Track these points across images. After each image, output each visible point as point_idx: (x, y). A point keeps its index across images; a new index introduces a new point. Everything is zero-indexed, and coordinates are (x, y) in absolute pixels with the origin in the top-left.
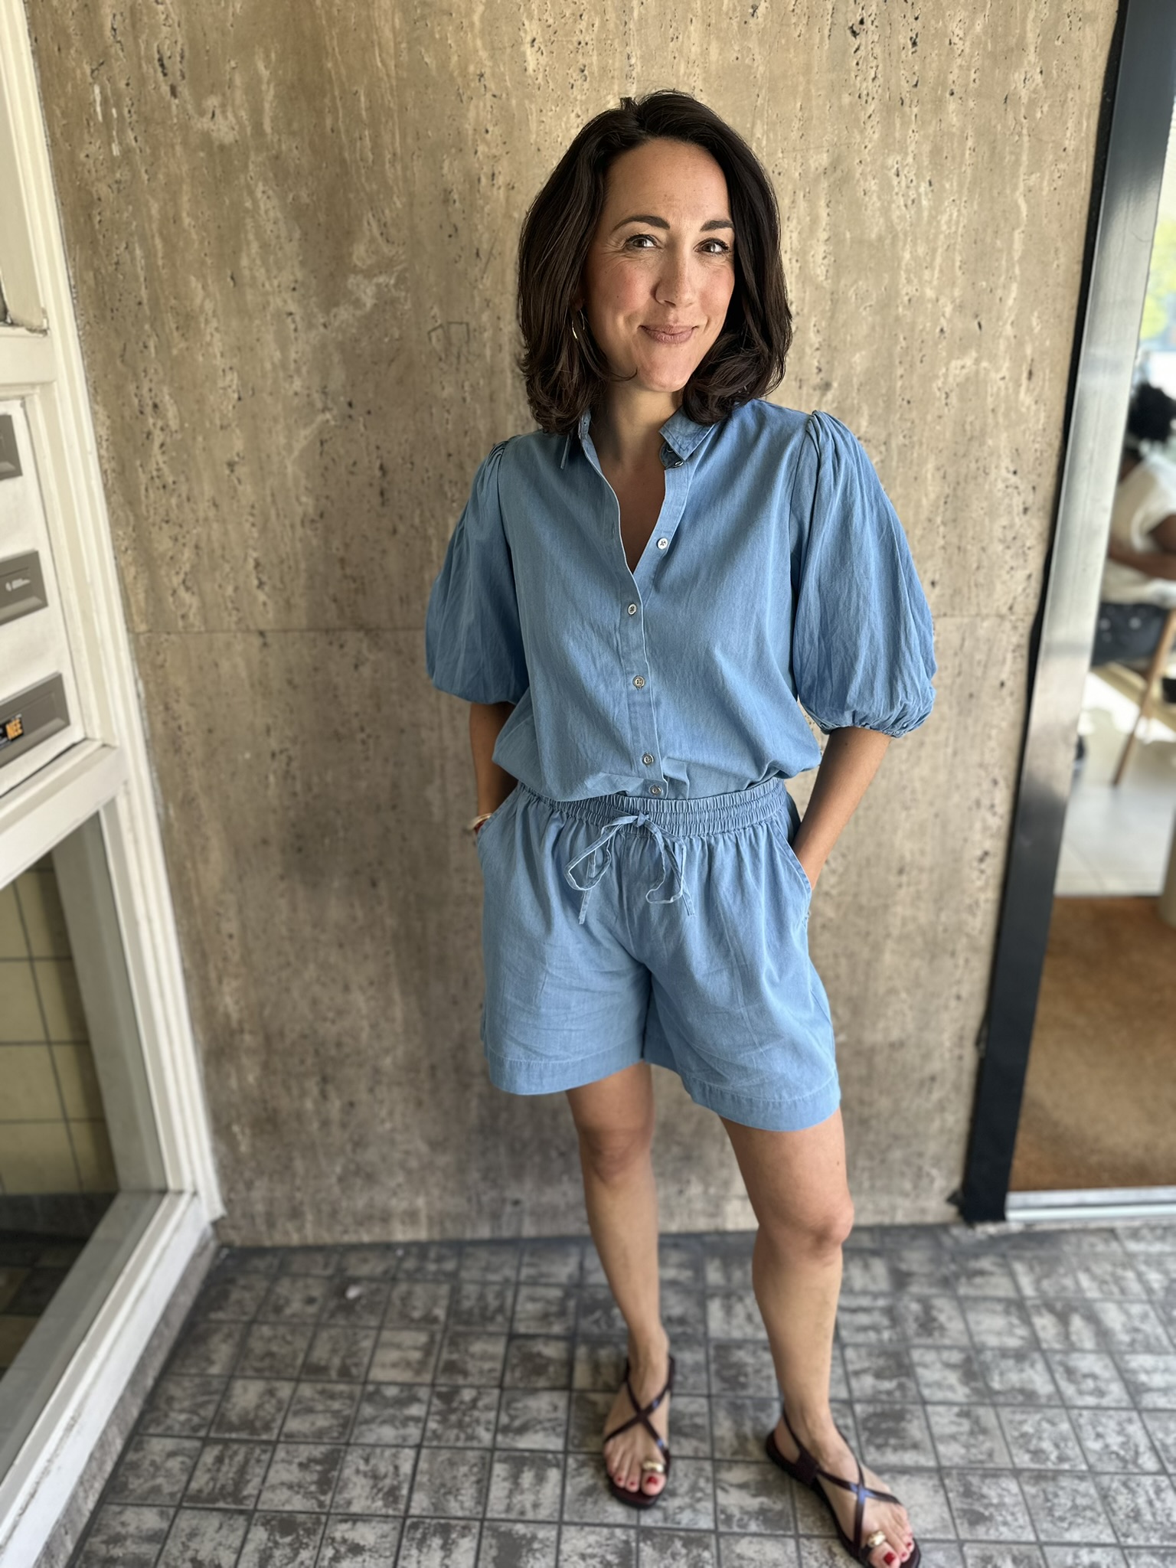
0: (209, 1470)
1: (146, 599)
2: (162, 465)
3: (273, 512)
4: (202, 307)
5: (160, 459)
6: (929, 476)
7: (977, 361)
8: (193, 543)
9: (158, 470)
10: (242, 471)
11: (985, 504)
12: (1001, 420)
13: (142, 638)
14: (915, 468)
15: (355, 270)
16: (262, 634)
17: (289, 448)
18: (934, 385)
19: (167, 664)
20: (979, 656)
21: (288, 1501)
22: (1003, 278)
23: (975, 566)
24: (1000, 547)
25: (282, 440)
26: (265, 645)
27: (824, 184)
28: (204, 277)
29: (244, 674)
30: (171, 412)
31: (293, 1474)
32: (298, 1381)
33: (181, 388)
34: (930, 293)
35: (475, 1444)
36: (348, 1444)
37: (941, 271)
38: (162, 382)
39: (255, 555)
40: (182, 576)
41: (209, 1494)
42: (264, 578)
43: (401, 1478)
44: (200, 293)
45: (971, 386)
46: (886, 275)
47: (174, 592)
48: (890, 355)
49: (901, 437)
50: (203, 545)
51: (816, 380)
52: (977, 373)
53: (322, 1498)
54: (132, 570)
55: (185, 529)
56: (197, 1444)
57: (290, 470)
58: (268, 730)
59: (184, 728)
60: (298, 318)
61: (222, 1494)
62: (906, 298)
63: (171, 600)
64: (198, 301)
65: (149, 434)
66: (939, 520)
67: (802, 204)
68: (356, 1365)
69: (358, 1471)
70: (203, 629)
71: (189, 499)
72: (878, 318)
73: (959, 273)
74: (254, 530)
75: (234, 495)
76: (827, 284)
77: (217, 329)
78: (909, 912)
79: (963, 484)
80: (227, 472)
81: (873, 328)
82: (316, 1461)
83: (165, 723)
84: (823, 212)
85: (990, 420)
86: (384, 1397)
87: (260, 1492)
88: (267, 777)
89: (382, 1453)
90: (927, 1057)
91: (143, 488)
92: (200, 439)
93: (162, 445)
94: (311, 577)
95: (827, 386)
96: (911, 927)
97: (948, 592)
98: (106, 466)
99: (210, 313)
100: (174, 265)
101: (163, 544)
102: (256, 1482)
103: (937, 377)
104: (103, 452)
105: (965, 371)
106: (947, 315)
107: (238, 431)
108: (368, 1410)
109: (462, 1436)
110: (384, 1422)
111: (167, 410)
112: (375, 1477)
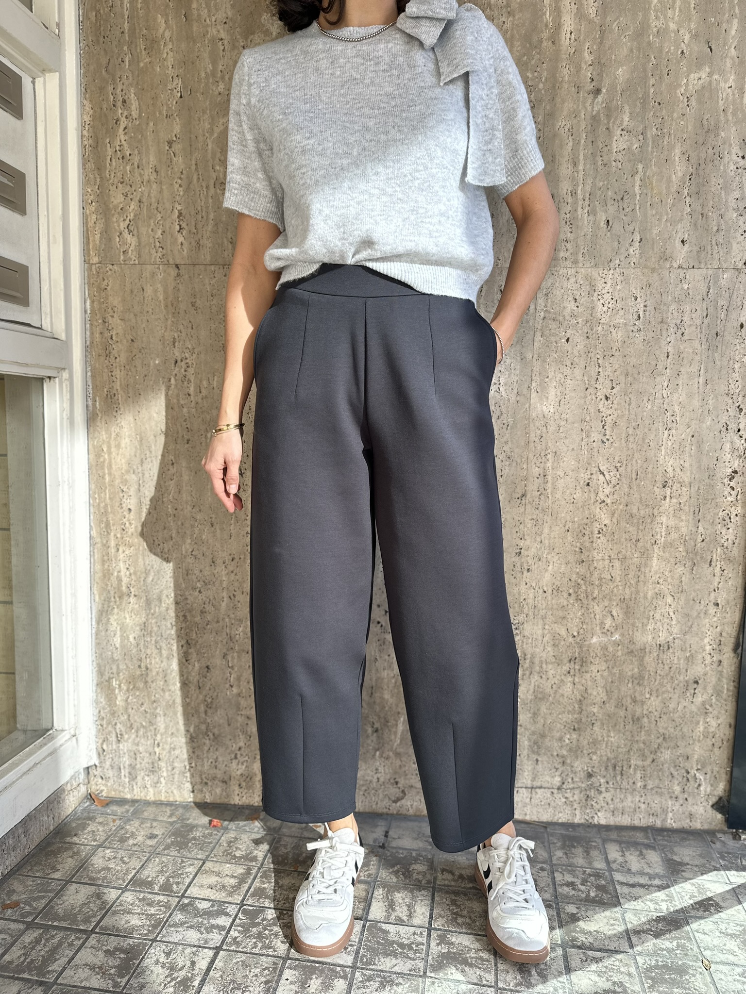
0: (25, 947)
1: (101, 238)
2: (123, 142)
3: (195, 177)
4: (163, 35)
5: (123, 138)
6: (677, 158)
7: (710, 75)
8: (138, 198)
9: (120, 146)
10: (177, 147)
11: (721, 181)
12: (730, 118)
13: (94, 267)
14: (666, 153)
16: (177, 266)
17: (211, 131)
18: (678, 91)
19: (109, 288)
20: (721, 302)
21: (86, 979)
22: (727, 15)
23: (715, 228)
24: (735, 215)
25: (207, 126)
26: (178, 275)
28: (167, 15)
29: (161, 298)
30: (134, 105)
31: (99, 958)
32: (124, 890)
33: (143, 90)
35: (270, 951)
36: (154, 940)
37: (680, 10)
38: (131, 85)
39: (179, 208)
40: (127, 222)
41: (17, 966)
42: (184, 225)
43: (196, 972)
44: (163, 25)
45: (707, 92)
46: (640, 14)
47: (121, 234)
48: (645, 70)
49: (654, 129)
50: (144, 200)
51: (590, 87)
52: (710, 83)
53: (119, 980)
54: (94, 217)
55: (133, 189)
56: (22, 927)
57: (210, 147)
58: (174, 343)
59: (114, 338)
60: (226, 42)
61: (29, 968)
62: (655, 30)
63: (118, 239)
64: (161, 31)
65: (117, 120)
66: (686, 192)
68: (178, 883)
69: (157, 962)
70: (137, 262)
71: (138, 167)
72: (635, 43)
73: (694, 12)
74: (181, 189)
75: (170, 164)
76: (597, 20)
77: (171, 50)
78: (672, 523)
79: (703, 166)
80: (167, 148)
81: (632, 50)
82: (122, 950)
83: (101, 333)
85: (722, 118)
86: (196, 909)
87: (64, 969)
88: (170, 380)
89: (184, 949)
90: (690, 659)
91: (109, 158)
92: (151, 124)
93: (125, 128)
94: (216, 225)
95: (598, 91)
96: (674, 536)
97: (696, 249)
98: (86, 143)
99: (168, 39)
100: (148, 8)
101: (117, 198)
102: (63, 961)
103: (680, 86)
104: (85, 133)
105: (701, 82)
106: (686, 42)
107: (178, 120)
108: (179, 917)
109: (260, 945)
110: (191, 927)
111: (132, 104)
112: (172, 968)
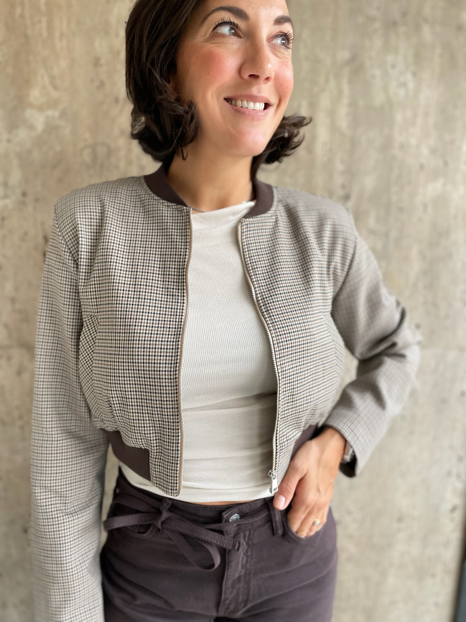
6: (414, 257)
7: (444, 186)
11: (450, 276)
12: (460, 223)
14: (405, 252)
15: (31, 106)
18: (417, 200)
20: (448, 375)
23: (444, 316)
27: (346, 71)
34: (413, 141)
37: (421, 128)
45: (440, 202)
46: (385, 129)
48: (389, 179)
51: (340, 192)
52: (444, 193)
62: (399, 144)
66: (421, 285)
67: (332, 83)
73: (432, 130)
76: (348, 133)
78: (405, 548)
79: (436, 263)
81: (378, 162)
84: (346, 88)
85: (453, 222)
95: (348, 197)
96: (406, 558)
103: (418, 194)
105: (436, 191)
106: (425, 156)
